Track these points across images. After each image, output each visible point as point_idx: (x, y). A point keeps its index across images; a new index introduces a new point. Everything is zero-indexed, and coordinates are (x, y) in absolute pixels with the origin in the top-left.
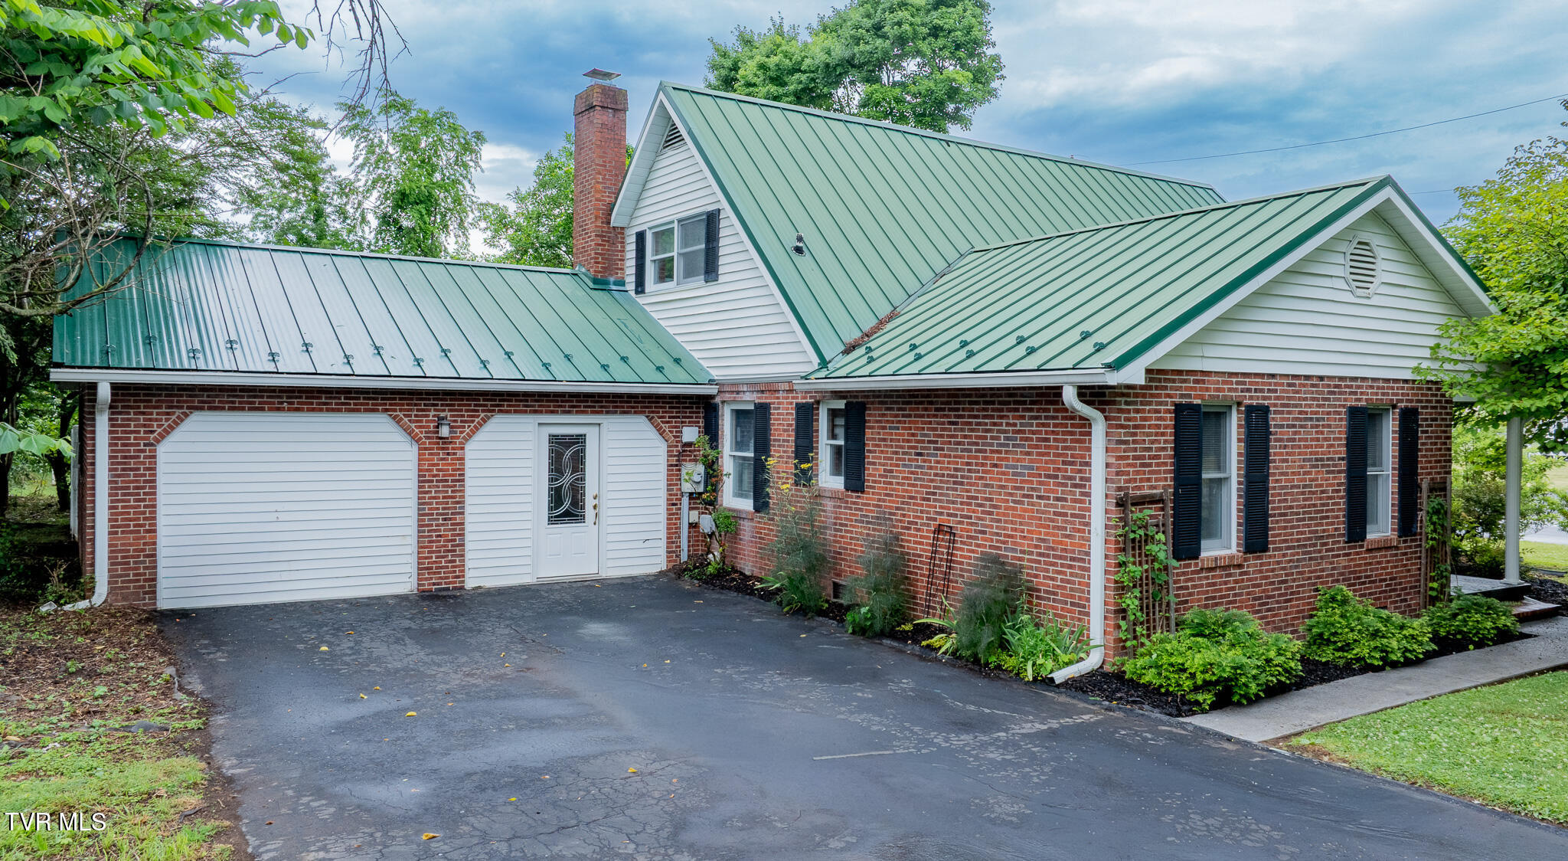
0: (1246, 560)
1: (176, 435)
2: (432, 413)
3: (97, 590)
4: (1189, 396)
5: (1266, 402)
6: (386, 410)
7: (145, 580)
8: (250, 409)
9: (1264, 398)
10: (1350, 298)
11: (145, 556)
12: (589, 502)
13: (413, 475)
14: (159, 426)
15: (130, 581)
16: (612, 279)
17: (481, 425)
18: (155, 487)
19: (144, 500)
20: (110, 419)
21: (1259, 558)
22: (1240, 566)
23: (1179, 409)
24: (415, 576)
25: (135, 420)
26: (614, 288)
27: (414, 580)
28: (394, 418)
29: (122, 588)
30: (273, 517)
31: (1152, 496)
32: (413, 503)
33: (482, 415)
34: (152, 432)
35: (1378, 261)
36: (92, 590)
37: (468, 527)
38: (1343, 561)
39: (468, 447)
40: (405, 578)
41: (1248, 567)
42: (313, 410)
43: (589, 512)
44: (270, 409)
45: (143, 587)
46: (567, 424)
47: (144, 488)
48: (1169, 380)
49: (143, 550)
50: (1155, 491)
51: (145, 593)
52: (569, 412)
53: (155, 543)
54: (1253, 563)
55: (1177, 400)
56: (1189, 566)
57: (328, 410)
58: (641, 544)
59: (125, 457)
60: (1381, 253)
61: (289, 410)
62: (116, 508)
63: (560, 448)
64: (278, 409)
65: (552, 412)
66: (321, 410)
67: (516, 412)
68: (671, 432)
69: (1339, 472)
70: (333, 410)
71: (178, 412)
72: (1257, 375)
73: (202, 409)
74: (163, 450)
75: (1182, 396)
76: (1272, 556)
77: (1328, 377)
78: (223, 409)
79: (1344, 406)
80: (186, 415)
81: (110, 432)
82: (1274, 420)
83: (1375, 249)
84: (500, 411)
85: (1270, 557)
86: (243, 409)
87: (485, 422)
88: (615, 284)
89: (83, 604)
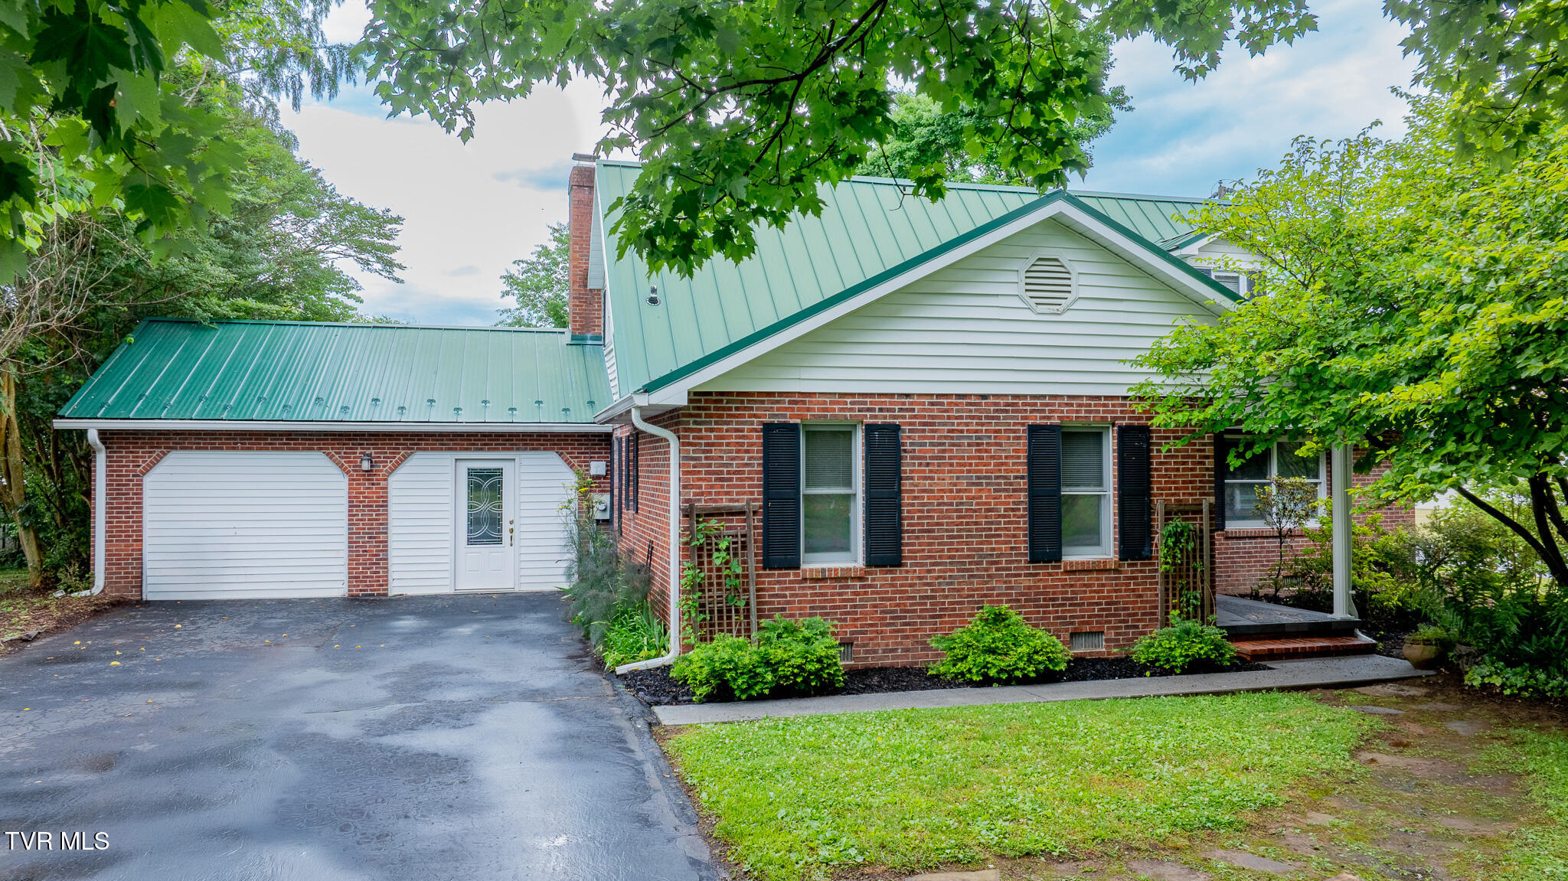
0: (870, 573)
1: (159, 469)
2: (359, 451)
3: (96, 583)
4: (785, 416)
5: (897, 421)
6: (320, 449)
7: (133, 578)
8: (212, 449)
9: (895, 417)
10: (1028, 315)
11: (133, 559)
12: (506, 526)
13: (345, 501)
14: (144, 462)
15: (121, 578)
16: (589, 335)
17: (402, 461)
18: (141, 508)
19: (132, 517)
20: (107, 457)
21: (891, 572)
22: (860, 579)
23: (768, 428)
24: (346, 584)
25: (126, 457)
26: (589, 342)
27: (346, 586)
28: (328, 454)
29: (116, 583)
30: (232, 532)
31: (731, 508)
32: (345, 523)
33: (403, 452)
34: (139, 466)
35: (1073, 276)
36: (93, 583)
37: (392, 545)
38: (1029, 582)
39: (391, 479)
40: (339, 585)
41: (873, 580)
42: (261, 449)
43: (506, 535)
44: (228, 449)
45: (131, 582)
46: (485, 460)
47: (132, 508)
48: (755, 402)
49: (132, 555)
50: (736, 504)
51: (133, 587)
52: (481, 449)
53: (141, 550)
54: (880, 578)
55: (767, 420)
56: (788, 575)
57: (273, 449)
58: (554, 564)
59: (118, 485)
60: (1075, 268)
61: (242, 449)
62: (112, 522)
63: (479, 480)
64: (234, 448)
65: (466, 449)
66: (267, 449)
67: (432, 449)
68: (580, 466)
69: (1020, 490)
70: (277, 449)
71: (158, 451)
72: (880, 395)
73: (176, 448)
74: (149, 482)
75: (771, 416)
76: (909, 572)
77: (994, 395)
78: (191, 448)
79: (1023, 424)
80: (165, 454)
81: (107, 466)
82: (906, 439)
83: (1069, 266)
84: (418, 449)
85: (907, 572)
86: (207, 448)
87: (405, 458)
88: (592, 339)
89: (87, 593)
